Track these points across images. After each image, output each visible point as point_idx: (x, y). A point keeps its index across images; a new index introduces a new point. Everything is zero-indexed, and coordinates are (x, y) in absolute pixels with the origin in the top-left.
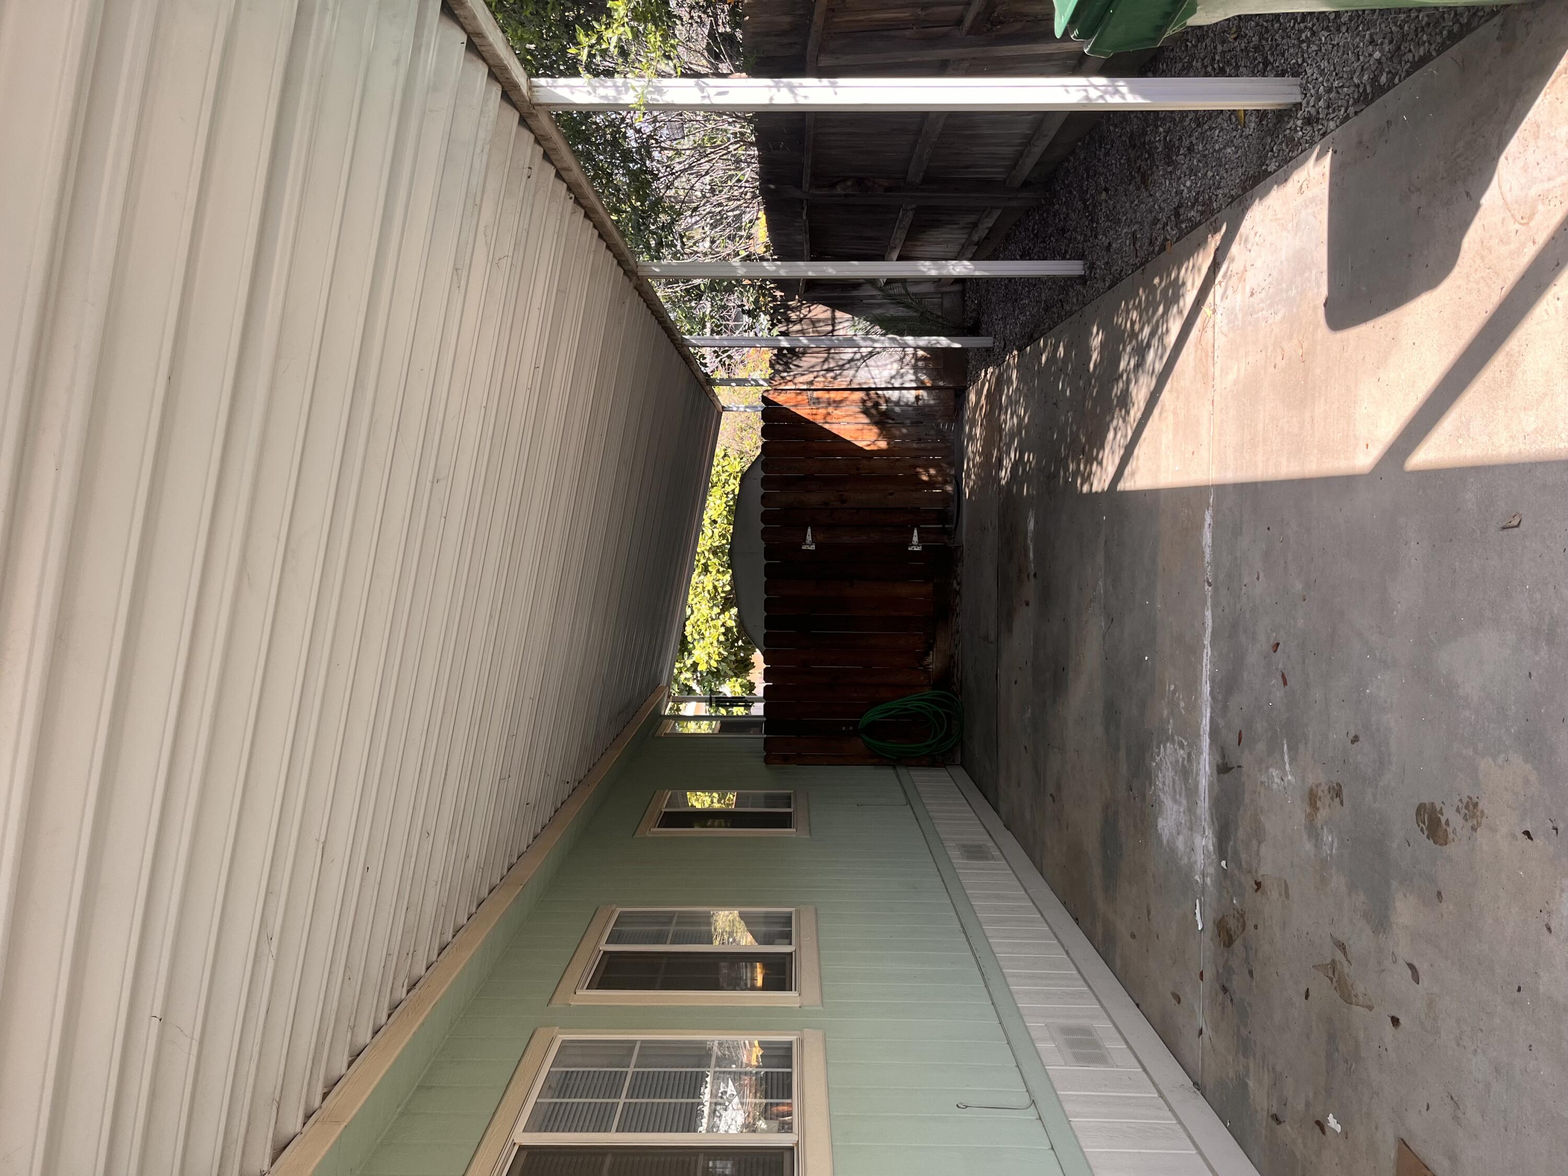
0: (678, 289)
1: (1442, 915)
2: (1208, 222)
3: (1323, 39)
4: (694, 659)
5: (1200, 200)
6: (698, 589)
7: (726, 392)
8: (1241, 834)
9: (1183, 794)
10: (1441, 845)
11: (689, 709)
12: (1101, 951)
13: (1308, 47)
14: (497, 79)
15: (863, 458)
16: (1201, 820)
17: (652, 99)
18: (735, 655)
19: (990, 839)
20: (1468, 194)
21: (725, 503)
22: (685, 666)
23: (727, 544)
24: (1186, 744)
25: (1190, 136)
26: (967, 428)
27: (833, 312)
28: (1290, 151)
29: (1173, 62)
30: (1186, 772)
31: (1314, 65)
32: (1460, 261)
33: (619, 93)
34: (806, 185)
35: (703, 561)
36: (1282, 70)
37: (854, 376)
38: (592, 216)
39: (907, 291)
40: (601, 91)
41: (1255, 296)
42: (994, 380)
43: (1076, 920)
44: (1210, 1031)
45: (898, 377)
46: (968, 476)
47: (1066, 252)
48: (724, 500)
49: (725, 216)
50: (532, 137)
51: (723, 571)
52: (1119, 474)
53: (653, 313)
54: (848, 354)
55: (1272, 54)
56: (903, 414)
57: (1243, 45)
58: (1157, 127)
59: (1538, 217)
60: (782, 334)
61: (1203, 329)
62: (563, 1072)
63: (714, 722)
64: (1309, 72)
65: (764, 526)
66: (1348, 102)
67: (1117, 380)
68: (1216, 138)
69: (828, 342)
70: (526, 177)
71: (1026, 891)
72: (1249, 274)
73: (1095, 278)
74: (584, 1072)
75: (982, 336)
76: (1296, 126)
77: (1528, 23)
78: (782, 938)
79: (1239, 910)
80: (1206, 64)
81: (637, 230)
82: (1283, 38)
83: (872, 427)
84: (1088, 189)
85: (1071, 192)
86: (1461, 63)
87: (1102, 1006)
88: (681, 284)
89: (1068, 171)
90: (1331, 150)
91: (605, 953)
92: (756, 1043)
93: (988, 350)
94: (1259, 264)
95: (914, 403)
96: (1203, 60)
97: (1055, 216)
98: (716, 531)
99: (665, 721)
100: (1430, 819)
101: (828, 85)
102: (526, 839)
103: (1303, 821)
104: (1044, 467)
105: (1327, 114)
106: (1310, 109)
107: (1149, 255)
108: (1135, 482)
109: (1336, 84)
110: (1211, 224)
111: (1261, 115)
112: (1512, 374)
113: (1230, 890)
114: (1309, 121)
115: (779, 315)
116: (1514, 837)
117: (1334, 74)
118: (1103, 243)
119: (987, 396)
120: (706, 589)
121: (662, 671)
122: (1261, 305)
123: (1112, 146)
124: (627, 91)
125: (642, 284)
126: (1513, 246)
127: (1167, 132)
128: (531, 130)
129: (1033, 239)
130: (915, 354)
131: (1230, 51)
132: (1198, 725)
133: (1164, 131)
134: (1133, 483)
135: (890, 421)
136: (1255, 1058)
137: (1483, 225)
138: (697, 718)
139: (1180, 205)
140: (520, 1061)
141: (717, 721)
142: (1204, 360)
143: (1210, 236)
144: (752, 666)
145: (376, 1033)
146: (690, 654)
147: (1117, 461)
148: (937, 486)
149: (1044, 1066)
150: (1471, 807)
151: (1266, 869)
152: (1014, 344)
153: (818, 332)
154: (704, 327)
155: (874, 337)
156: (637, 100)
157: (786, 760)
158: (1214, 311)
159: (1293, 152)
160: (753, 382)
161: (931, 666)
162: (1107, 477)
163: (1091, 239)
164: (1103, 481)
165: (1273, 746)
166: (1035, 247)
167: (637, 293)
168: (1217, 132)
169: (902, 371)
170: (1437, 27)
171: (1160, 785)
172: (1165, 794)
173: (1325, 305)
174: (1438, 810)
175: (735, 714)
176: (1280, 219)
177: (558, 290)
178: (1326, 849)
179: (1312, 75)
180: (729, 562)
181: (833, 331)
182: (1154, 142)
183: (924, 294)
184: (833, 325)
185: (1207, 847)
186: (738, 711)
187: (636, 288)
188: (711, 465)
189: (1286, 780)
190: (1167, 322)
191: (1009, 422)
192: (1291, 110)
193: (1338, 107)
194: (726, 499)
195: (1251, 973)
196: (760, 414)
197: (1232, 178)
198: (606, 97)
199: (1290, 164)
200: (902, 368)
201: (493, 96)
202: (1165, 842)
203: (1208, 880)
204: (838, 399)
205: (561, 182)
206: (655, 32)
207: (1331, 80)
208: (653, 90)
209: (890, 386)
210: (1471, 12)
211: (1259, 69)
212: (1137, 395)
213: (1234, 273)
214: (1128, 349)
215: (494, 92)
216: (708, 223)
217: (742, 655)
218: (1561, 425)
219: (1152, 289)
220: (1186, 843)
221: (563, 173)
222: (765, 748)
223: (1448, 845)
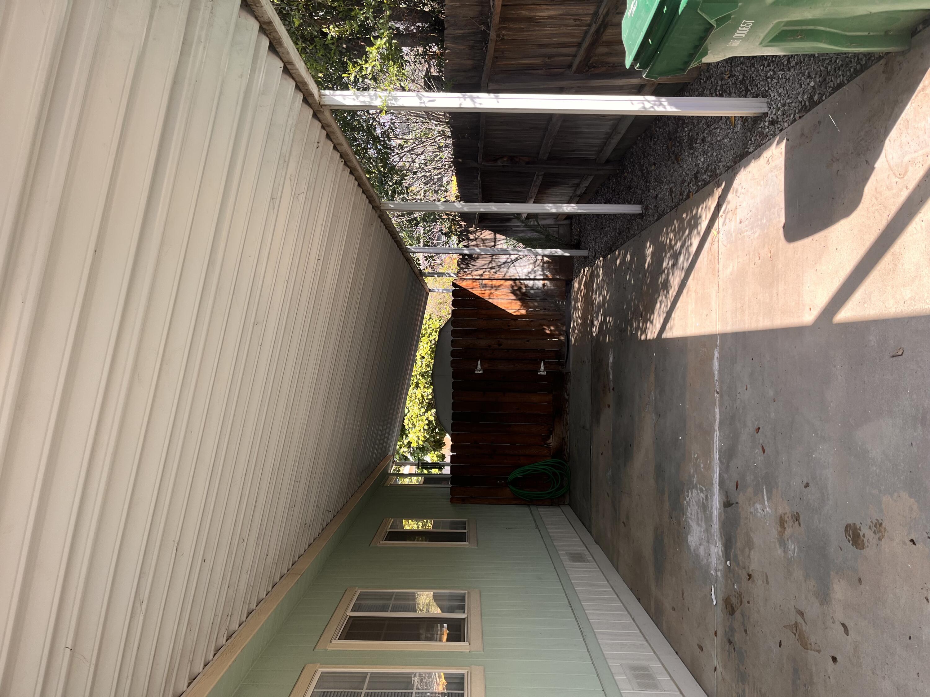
0: (404, 220)
1: (862, 593)
2: (714, 182)
3: (780, 76)
4: (409, 440)
5: (709, 169)
6: (412, 397)
7: (431, 282)
8: (739, 545)
9: (703, 519)
10: (860, 549)
11: (406, 470)
12: (654, 619)
13: (772, 80)
14: (300, 90)
15: (512, 319)
16: (714, 536)
17: (391, 103)
18: (434, 437)
19: (586, 550)
20: (867, 162)
21: (430, 346)
22: (403, 443)
23: (430, 371)
24: (704, 489)
25: (703, 133)
26: (573, 303)
27: (495, 234)
28: (761, 140)
29: (693, 91)
30: (705, 507)
31: (775, 91)
32: (863, 200)
33: (372, 99)
34: (480, 160)
35: (416, 381)
36: (756, 94)
37: (507, 272)
38: (354, 173)
39: (538, 223)
40: (361, 99)
41: (742, 223)
42: (589, 275)
43: (639, 599)
44: (721, 668)
45: (532, 272)
46: (574, 331)
47: (631, 200)
48: (429, 344)
49: (432, 178)
50: (320, 125)
51: (428, 387)
52: (663, 328)
53: (389, 232)
54: (503, 258)
55: (750, 85)
56: (536, 295)
57: (733, 81)
58: (684, 128)
59: (909, 174)
60: (465, 246)
61: (712, 243)
62: (322, 692)
63: (420, 478)
64: (772, 95)
65: (452, 359)
66: (795, 111)
67: (661, 274)
68: (718, 133)
69: (492, 251)
70: (316, 148)
71: (608, 581)
72: (739, 211)
73: (648, 215)
74: (335, 692)
75: (582, 249)
76: (765, 126)
77: (901, 63)
78: (459, 609)
79: (738, 592)
80: (712, 92)
81: (380, 184)
82: (757, 76)
83: (517, 302)
84: (644, 164)
85: (634, 166)
86: (862, 87)
87: (655, 653)
88: (406, 217)
89: (633, 154)
90: (785, 139)
91: (350, 617)
92: (442, 674)
93: (585, 257)
94: (744, 205)
95: (541, 288)
96: (710, 90)
97: (625, 179)
98: (424, 363)
99: (391, 477)
100: (853, 534)
101: (494, 97)
102: (305, 546)
103: (777, 536)
104: (618, 325)
105: (783, 119)
106: (773, 116)
107: (680, 201)
108: (672, 333)
109: (788, 101)
110: (716, 183)
111: (744, 119)
112: (895, 265)
113: (733, 580)
114: (772, 123)
115: (463, 236)
116: (905, 543)
117: (787, 95)
118: (653, 195)
119: (585, 285)
120: (417, 397)
121: (389, 447)
122: (746, 228)
123: (658, 139)
124: (376, 98)
125: (383, 215)
126: (894, 191)
127: (690, 130)
128: (320, 121)
129: (612, 193)
130: (542, 260)
131: (726, 84)
132: (711, 478)
133: (688, 130)
134: (671, 333)
135: (528, 298)
136: (749, 685)
137: (877, 180)
138: (411, 475)
139: (698, 172)
140: (295, 685)
141: (422, 477)
142: (713, 261)
143: (715, 189)
144: (444, 444)
145: (205, 665)
146: (407, 436)
147: (662, 321)
148: (555, 336)
149: (620, 690)
150: (878, 526)
151: (754, 566)
152: (601, 254)
153: (486, 246)
154: (419, 242)
155: (519, 249)
156: (382, 103)
157: (463, 501)
158: (718, 232)
159: (763, 140)
160: (447, 275)
161: (551, 445)
162: (656, 330)
163: (646, 192)
164: (653, 332)
165: (757, 491)
166: (613, 198)
167: (380, 220)
168: (719, 130)
169: (535, 269)
170: (847, 67)
171: (689, 515)
172: (692, 521)
173: (784, 227)
174: (858, 528)
175: (433, 473)
176: (756, 179)
177: (333, 215)
178: (791, 552)
179: (774, 96)
180: (431, 381)
181: (495, 246)
182: (682, 137)
183: (548, 225)
184: (495, 242)
185: (718, 552)
186: (435, 471)
187: (379, 217)
188: (421, 324)
189: (765, 511)
190: (691, 239)
191: (598, 299)
192: (761, 117)
193: (790, 114)
194: (430, 344)
195: (746, 631)
196: (451, 294)
197: (728, 156)
198: (364, 102)
199: (761, 147)
200: (535, 268)
201: (298, 100)
202: (692, 550)
203: (719, 574)
204: (497, 285)
205: (337, 152)
206: (394, 66)
207: (785, 99)
208: (391, 98)
209: (528, 278)
210: (867, 58)
211: (743, 94)
212: (673, 282)
213: (730, 210)
214: (668, 255)
215: (298, 98)
216: (423, 182)
217: (438, 438)
218: (926, 295)
219: (682, 220)
220: (705, 551)
221: (338, 147)
222: (451, 494)
223: (864, 550)
